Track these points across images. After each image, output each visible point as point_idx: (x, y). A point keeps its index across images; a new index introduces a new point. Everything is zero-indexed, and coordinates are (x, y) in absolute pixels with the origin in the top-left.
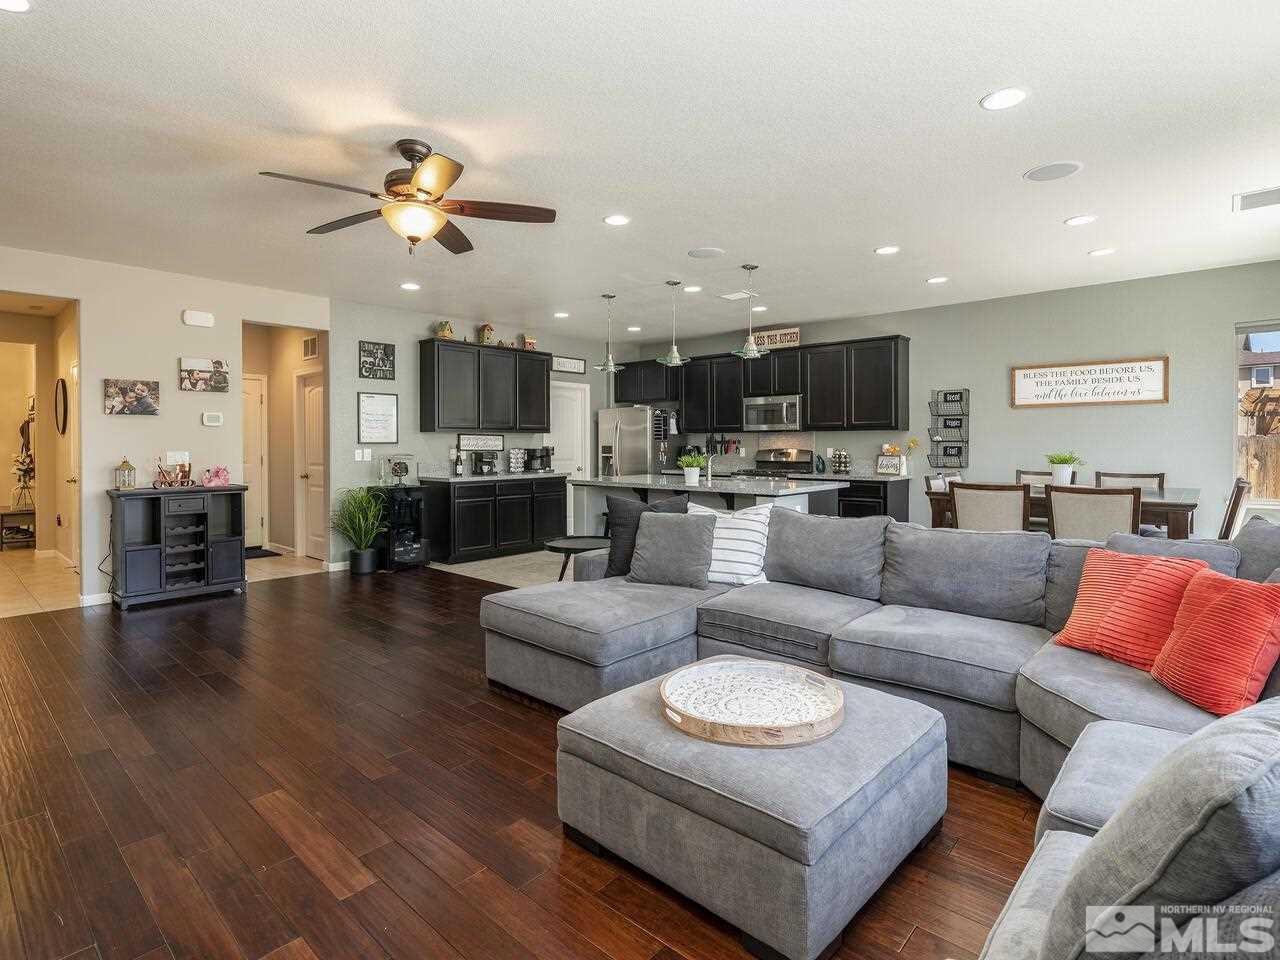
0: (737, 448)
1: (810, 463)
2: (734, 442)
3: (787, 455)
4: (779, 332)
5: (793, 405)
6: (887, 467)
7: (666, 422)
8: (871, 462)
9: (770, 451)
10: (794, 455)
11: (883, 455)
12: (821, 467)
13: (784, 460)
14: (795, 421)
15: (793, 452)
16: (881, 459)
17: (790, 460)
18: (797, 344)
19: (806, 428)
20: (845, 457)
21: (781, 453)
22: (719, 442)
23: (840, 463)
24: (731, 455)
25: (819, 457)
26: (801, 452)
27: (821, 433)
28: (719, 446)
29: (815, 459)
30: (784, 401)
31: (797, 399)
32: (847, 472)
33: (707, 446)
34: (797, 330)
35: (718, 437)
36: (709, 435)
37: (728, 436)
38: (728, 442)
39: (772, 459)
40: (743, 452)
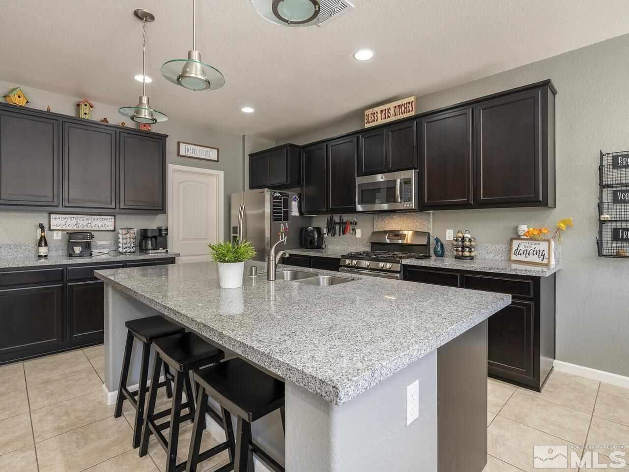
0: (353, 229)
1: (427, 246)
2: (351, 224)
3: (403, 236)
4: (391, 105)
5: (407, 182)
6: (527, 254)
7: (287, 204)
8: (503, 247)
9: (385, 232)
10: (409, 237)
11: (518, 238)
12: (439, 249)
13: (400, 241)
14: (410, 200)
15: (409, 234)
16: (515, 243)
17: (405, 242)
18: (412, 113)
19: (423, 207)
20: (470, 241)
21: (396, 234)
22: (337, 224)
23: (463, 247)
24: (348, 235)
25: (437, 240)
26: (417, 233)
27: (439, 213)
28: (337, 227)
29: (432, 241)
30: (399, 177)
31: (412, 174)
32: (472, 258)
33: (328, 228)
34: (412, 99)
35: (337, 218)
36: (329, 216)
37: (346, 218)
38: (345, 223)
39: (388, 241)
40: (359, 233)
